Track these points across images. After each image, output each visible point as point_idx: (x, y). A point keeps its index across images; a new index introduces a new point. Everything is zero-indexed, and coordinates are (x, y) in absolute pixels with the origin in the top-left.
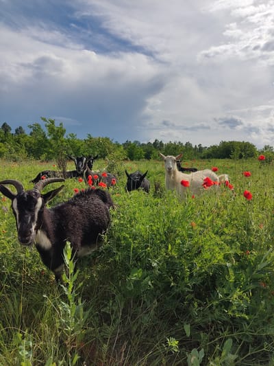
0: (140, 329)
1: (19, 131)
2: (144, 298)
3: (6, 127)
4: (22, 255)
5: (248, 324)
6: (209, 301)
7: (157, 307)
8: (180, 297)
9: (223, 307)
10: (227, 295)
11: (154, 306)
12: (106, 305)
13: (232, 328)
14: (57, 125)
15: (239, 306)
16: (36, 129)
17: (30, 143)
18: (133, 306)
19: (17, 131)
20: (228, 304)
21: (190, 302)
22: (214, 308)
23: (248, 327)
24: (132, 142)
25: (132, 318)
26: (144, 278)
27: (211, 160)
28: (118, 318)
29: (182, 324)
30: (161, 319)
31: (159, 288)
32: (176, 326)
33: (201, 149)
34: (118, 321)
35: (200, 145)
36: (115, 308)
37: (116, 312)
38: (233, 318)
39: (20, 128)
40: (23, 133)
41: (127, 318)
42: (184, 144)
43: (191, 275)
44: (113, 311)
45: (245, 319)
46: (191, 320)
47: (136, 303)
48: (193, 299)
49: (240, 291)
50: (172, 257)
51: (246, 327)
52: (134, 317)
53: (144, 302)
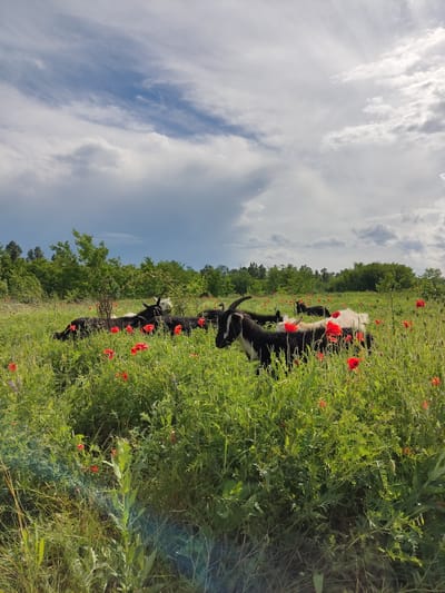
0: (242, 583)
1: (36, 254)
2: (247, 531)
3: (13, 249)
4: (44, 462)
5: (422, 574)
6: (355, 534)
7: (269, 548)
8: (306, 527)
9: (378, 543)
10: (384, 523)
11: (264, 545)
12: (184, 544)
13: (395, 581)
14: (96, 243)
15: (404, 542)
16: (61, 251)
17: (52, 273)
18: (229, 545)
19: (30, 254)
20: (386, 539)
21: (324, 535)
22: (363, 546)
23: (421, 580)
24: (215, 268)
25: (227, 566)
26: (247, 498)
27: (343, 294)
28: (204, 565)
29: (310, 572)
30: (276, 565)
31: (272, 514)
32: (302, 577)
33: (326, 276)
34: (206, 570)
35: (324, 270)
36: (199, 549)
37: (201, 556)
38: (396, 564)
39: (37, 249)
40: (41, 256)
41: (218, 564)
42: (298, 269)
43: (324, 490)
44: (195, 555)
45: (416, 566)
46: (325, 567)
47: (233, 538)
48: (327, 532)
49: (404, 516)
50: (291, 459)
51: (418, 579)
52: (230, 564)
53: (248, 539)
